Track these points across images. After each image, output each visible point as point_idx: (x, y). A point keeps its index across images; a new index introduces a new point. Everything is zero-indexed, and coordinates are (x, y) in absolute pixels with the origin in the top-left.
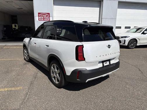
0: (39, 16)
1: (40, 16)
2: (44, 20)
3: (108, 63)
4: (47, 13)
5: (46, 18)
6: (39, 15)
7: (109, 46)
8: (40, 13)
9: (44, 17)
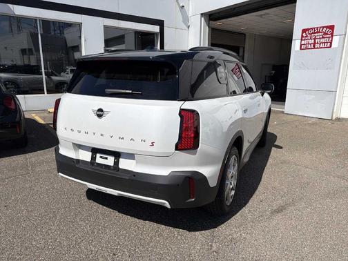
0: (302, 36)
1: (307, 36)
2: (314, 46)
3: (110, 161)
4: (327, 27)
5: (322, 40)
6: (304, 35)
7: (100, 113)
8: (308, 30)
9: (315, 39)
